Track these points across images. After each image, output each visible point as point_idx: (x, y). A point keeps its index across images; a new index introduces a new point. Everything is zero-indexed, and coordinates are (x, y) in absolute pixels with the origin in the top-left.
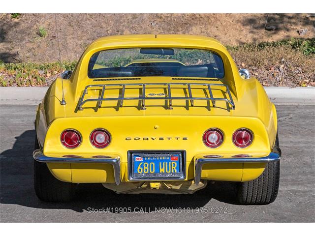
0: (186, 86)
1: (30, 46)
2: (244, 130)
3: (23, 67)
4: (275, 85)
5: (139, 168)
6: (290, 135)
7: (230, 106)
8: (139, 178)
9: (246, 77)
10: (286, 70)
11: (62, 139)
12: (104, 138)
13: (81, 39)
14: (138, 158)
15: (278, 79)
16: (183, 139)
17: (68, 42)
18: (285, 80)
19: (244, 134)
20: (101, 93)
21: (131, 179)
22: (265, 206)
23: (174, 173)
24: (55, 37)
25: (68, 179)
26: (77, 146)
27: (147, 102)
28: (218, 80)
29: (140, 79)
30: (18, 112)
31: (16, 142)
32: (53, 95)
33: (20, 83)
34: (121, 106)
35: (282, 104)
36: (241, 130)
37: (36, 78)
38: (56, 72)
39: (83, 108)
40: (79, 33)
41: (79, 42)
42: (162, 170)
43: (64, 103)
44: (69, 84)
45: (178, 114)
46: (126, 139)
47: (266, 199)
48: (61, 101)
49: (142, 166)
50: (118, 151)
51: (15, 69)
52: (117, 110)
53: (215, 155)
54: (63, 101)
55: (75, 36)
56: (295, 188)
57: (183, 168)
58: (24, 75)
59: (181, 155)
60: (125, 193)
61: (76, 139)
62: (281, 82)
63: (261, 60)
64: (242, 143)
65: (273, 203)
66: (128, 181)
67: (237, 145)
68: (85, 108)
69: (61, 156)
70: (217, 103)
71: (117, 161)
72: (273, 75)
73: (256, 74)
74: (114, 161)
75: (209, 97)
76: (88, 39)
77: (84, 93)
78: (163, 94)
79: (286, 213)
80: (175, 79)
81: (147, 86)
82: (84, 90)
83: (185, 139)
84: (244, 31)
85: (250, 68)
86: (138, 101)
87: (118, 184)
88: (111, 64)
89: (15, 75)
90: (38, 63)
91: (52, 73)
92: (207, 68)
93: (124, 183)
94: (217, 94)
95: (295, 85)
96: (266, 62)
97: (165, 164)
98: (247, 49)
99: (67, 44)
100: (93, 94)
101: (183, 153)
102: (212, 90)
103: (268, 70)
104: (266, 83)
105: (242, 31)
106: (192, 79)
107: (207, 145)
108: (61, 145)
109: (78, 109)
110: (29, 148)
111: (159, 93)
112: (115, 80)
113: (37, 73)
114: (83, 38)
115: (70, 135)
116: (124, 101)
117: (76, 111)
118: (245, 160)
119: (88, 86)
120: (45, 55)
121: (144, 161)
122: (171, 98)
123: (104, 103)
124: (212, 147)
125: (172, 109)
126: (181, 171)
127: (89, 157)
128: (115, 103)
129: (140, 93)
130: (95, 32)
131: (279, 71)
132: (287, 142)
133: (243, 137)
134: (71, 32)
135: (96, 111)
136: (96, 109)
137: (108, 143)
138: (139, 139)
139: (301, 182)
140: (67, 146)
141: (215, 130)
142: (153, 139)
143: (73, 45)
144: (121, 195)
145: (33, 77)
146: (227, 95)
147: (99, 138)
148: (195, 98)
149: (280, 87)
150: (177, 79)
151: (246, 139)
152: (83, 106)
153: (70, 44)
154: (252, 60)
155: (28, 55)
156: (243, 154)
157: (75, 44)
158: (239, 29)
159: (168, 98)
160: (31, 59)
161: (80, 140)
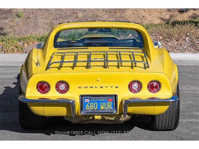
0: (118, 53)
1: (11, 24)
2: (155, 81)
3: (8, 40)
4: (182, 52)
5: (87, 106)
6: (190, 85)
7: (146, 66)
8: (87, 113)
9: (159, 47)
10: (190, 41)
11: (37, 88)
12: (65, 87)
13: (48, 19)
14: (86, 99)
15: (184, 47)
16: (116, 87)
17: (38, 21)
18: (189, 48)
19: (155, 84)
20: (63, 58)
21: (82, 113)
22: (170, 131)
23: (110, 110)
24: (29, 17)
25: (41, 114)
26: (47, 92)
27: (92, 64)
28: (139, 49)
29: (88, 48)
30: (5, 71)
31: (5, 91)
32: (31, 59)
33: (6, 51)
34: (76, 66)
35: (187, 65)
36: (153, 81)
37: (17, 47)
38: (31, 43)
39: (51, 68)
40: (46, 15)
41: (46, 21)
42: (102, 108)
43: (38, 65)
44: (41, 52)
45: (112, 71)
46: (79, 88)
47: (171, 127)
48: (37, 63)
49: (89, 105)
50: (73, 95)
51: (2, 41)
52: (73, 69)
53: (136, 97)
54: (38, 63)
55: (44, 17)
56: (191, 120)
57: (115, 106)
58: (8, 45)
59: (114, 97)
60: (78, 123)
61: (46, 88)
62: (187, 50)
63: (173, 34)
64: (154, 90)
65: (176, 130)
66: (80, 114)
67: (150, 91)
68: (52, 67)
69: (36, 99)
70: (138, 64)
71: (73, 102)
72: (181, 44)
73: (170, 44)
74: (71, 101)
75: (133, 60)
76: (53, 19)
77: (51, 58)
78: (102, 59)
79: (184, 136)
80: (111, 48)
81: (92, 53)
82: (51, 55)
83: (117, 87)
84: (164, 13)
85: (165, 40)
86: (86, 63)
87: (74, 117)
88: (69, 36)
89: (3, 45)
90: (17, 36)
91: (28, 44)
92: (132, 41)
93: (77, 116)
94: (138, 58)
95: (196, 51)
96: (176, 35)
97: (104, 103)
98: (163, 26)
99: (38, 22)
100: (57, 59)
101: (116, 96)
102: (135, 56)
103: (178, 41)
104: (176, 50)
105: (162, 12)
106: (122, 49)
107: (131, 91)
108: (37, 91)
109: (48, 68)
110: (14, 95)
111: (100, 58)
112: (72, 49)
113: (18, 44)
114: (49, 19)
115: (43, 85)
116: (77, 63)
117: (46, 70)
118: (156, 101)
119: (54, 53)
120: (22, 30)
121: (90, 102)
122: (108, 61)
123: (64, 65)
124: (134, 92)
125: (109, 68)
126: (115, 108)
127: (55, 99)
128: (72, 64)
129: (88, 57)
130: (57, 14)
131: (185, 41)
132: (188, 91)
133: (154, 86)
134: (40, 14)
135: (59, 69)
136: (59, 68)
137: (67, 90)
138: (87, 87)
139: (195, 116)
140: (40, 92)
141: (136, 81)
142: (96, 88)
143: (42, 23)
144: (75, 124)
145: (15, 46)
146: (144, 59)
147: (61, 87)
148: (123, 61)
149: (185, 53)
150: (112, 48)
151: (156, 87)
152: (51, 66)
153: (39, 23)
154: (166, 34)
155: (10, 30)
156: (155, 97)
157: (43, 23)
158: (160, 11)
159: (106, 61)
160: (12, 34)
161: (49, 88)
